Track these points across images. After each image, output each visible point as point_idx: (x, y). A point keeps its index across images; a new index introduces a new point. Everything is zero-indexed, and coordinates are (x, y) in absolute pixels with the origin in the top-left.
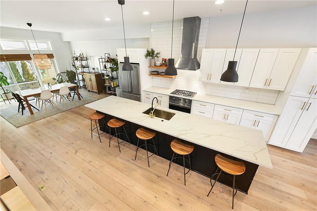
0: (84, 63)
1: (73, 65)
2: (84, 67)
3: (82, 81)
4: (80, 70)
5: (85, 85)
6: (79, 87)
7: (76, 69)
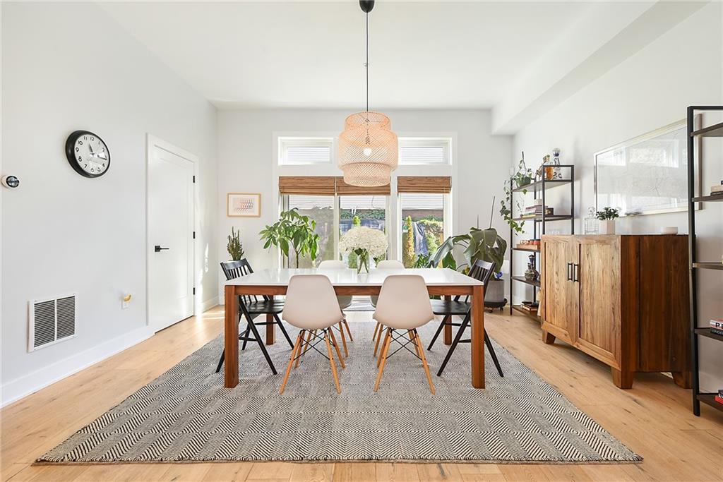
0: (555, 196)
1: (504, 211)
2: (548, 215)
3: (528, 281)
4: (528, 231)
5: (537, 306)
6: (507, 306)
7: (512, 226)
